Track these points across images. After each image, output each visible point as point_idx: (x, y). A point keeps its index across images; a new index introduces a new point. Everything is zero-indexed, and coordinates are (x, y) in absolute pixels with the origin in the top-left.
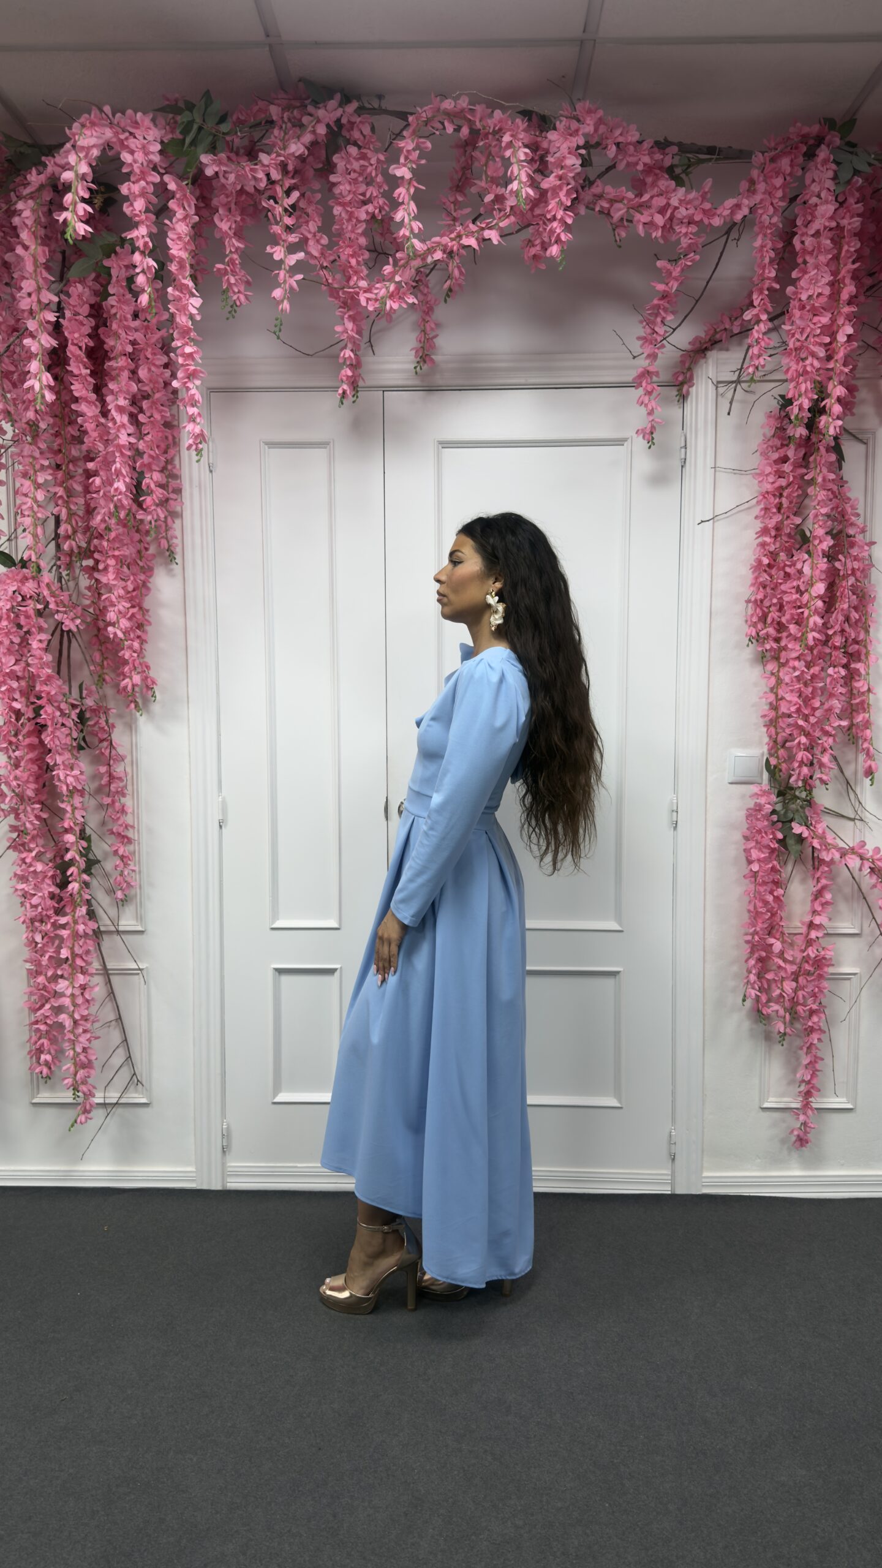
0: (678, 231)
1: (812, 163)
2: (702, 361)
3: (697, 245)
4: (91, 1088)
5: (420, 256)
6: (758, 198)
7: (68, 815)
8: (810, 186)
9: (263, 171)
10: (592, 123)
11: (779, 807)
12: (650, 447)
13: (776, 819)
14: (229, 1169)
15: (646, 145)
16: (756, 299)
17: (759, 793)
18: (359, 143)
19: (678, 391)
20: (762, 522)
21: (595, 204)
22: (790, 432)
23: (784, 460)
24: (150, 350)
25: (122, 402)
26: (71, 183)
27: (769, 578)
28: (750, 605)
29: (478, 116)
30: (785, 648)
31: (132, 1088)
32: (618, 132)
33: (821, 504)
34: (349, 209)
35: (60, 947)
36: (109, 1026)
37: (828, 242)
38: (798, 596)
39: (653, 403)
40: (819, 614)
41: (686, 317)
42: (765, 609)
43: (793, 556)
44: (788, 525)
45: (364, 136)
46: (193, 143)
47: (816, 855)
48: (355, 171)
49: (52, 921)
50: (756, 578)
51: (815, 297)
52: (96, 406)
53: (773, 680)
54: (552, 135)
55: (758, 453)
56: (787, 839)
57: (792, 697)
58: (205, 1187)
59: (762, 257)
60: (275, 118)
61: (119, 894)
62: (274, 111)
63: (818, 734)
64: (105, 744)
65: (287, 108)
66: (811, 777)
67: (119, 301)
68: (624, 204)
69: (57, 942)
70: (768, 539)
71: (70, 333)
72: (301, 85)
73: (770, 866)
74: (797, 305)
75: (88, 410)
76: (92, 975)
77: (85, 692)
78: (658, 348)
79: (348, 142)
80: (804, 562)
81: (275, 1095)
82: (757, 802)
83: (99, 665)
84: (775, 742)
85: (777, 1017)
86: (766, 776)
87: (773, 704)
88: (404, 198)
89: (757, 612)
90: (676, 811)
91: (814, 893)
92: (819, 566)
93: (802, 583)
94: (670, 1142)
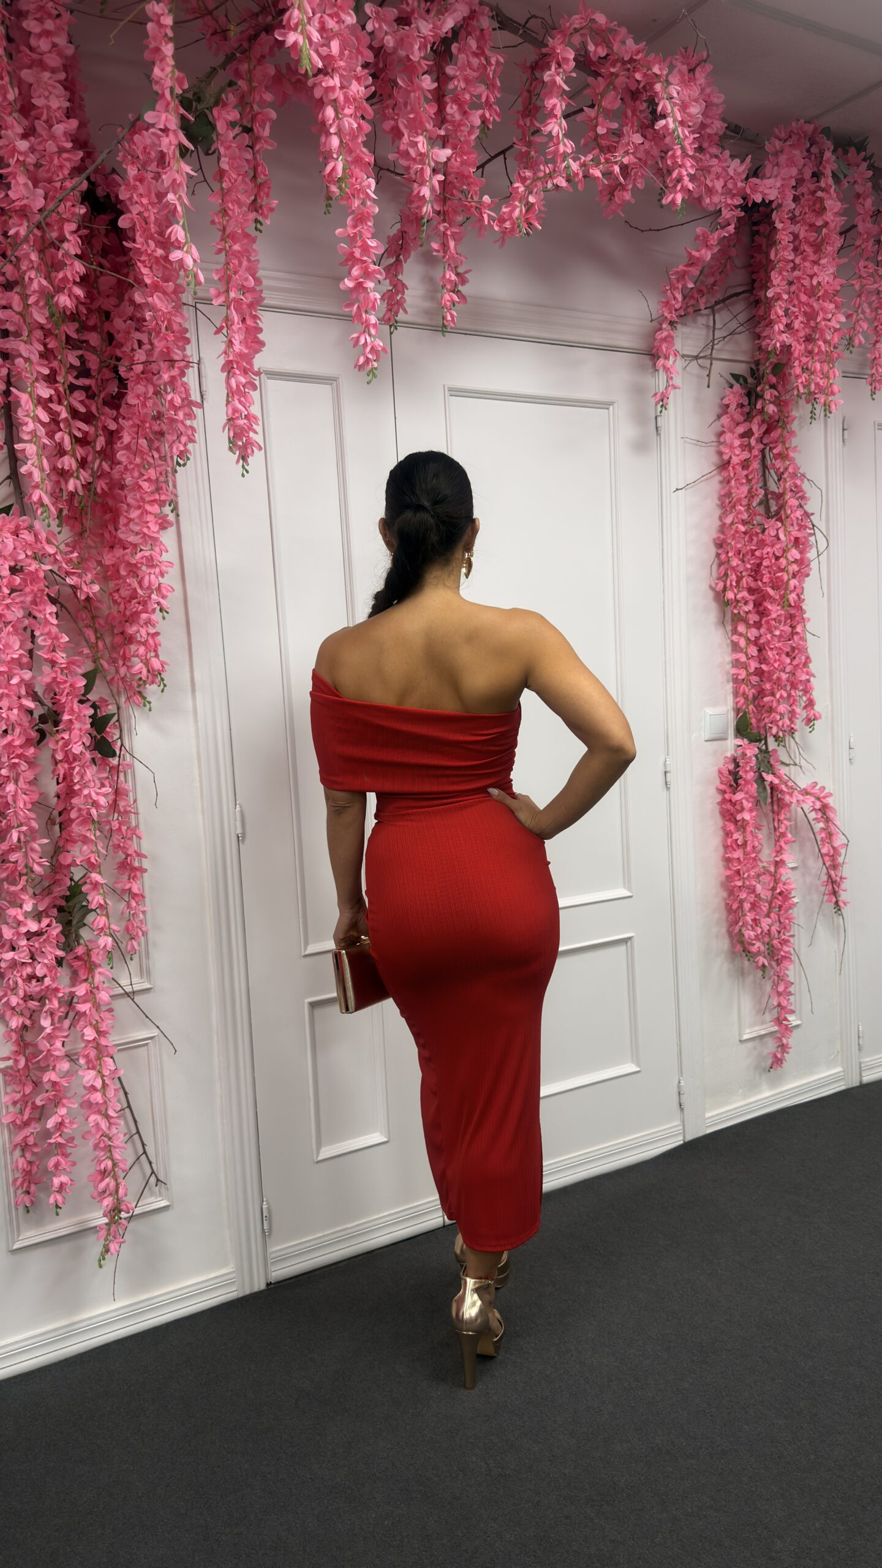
14: (274, 1255)
23: (748, 434)
31: (149, 1191)
33: (791, 476)
34: (463, 110)
42: (739, 574)
53: (743, 641)
63: (788, 688)
70: (740, 508)
73: (755, 813)
81: (318, 1152)
82: (744, 755)
83: (93, 647)
84: (746, 699)
85: (759, 953)
86: (731, 731)
87: (745, 663)
88: (558, 112)
89: (734, 577)
90: (670, 772)
91: (778, 834)
92: (793, 533)
93: (777, 549)
94: (679, 1093)
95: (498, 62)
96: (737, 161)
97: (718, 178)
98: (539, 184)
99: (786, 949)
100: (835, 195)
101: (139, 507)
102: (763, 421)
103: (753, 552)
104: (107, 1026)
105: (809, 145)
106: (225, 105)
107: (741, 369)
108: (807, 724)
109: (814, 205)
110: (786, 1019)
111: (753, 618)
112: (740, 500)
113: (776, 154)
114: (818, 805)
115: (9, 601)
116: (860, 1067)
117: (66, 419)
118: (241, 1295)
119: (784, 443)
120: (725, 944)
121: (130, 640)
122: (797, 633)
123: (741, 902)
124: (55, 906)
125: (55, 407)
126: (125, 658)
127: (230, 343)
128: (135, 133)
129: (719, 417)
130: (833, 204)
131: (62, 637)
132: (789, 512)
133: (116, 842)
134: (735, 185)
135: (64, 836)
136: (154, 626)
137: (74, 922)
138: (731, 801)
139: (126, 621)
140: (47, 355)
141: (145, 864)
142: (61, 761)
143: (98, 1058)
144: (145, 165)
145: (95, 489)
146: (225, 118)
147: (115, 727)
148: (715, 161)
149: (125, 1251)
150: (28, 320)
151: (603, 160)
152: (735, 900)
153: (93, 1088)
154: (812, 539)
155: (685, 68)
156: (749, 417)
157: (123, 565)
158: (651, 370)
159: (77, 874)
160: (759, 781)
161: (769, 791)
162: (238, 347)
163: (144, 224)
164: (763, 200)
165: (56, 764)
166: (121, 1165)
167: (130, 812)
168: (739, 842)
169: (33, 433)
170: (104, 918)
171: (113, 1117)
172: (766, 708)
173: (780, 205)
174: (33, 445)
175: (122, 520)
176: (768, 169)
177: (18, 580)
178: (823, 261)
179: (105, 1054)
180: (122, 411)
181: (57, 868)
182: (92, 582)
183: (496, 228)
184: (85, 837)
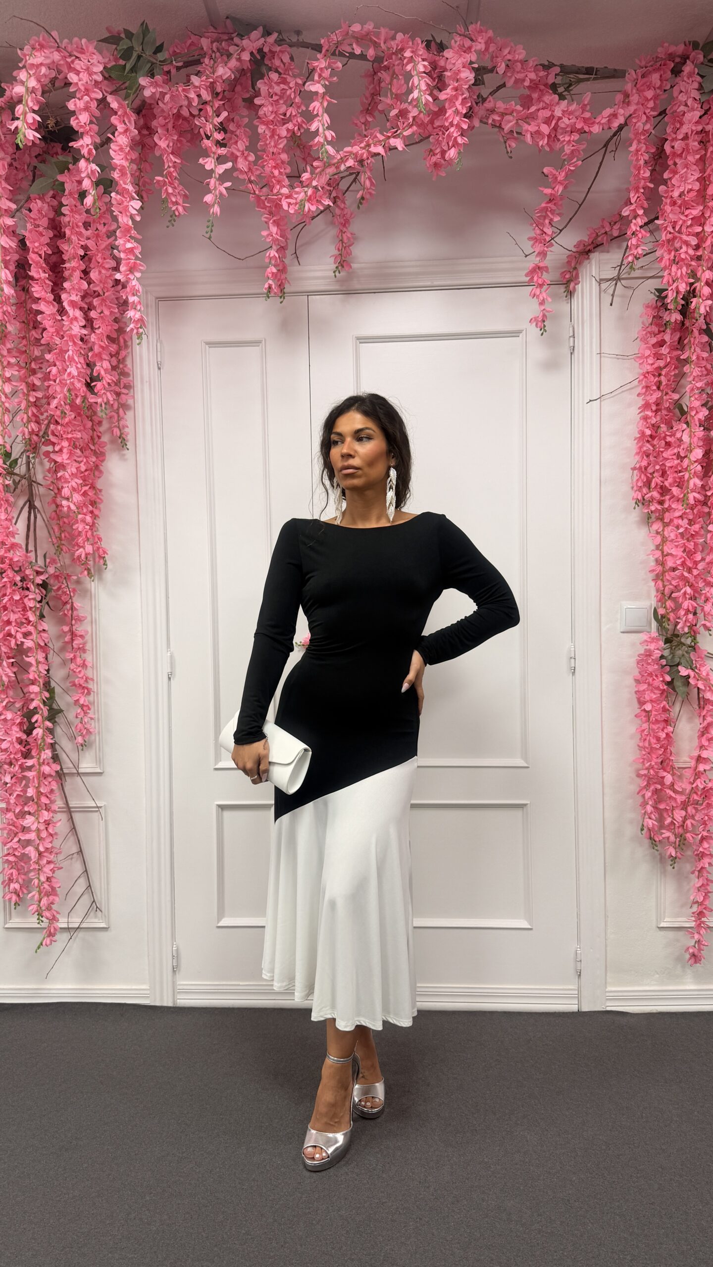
0: (562, 140)
1: (678, 78)
2: (586, 262)
3: (579, 151)
4: (55, 914)
5: (334, 165)
6: (632, 108)
7: (33, 669)
8: (677, 97)
9: (195, 92)
10: (483, 41)
11: (666, 653)
12: (542, 334)
13: (665, 663)
14: (179, 987)
15: (531, 63)
16: (633, 197)
17: (649, 640)
18: (280, 70)
19: (566, 287)
20: (643, 400)
21: (489, 117)
22: (666, 317)
23: (661, 343)
24: (100, 255)
25: (75, 297)
26: (22, 96)
27: (652, 448)
28: (635, 472)
29: (383, 38)
30: (669, 509)
31: (92, 914)
32: (506, 51)
33: (696, 379)
34: (272, 127)
35: (27, 786)
36: (72, 858)
37: (696, 143)
38: (679, 461)
39: (544, 295)
40: (697, 477)
41: (571, 219)
42: (649, 475)
43: (672, 428)
44: (667, 401)
45: (284, 64)
46: (134, 69)
47: (701, 696)
48: (276, 94)
49: (19, 763)
50: (641, 448)
51: (686, 193)
52: (54, 306)
53: (659, 539)
54: (448, 53)
55: (639, 339)
56: (675, 681)
57: (678, 552)
58: (158, 1004)
59: (638, 160)
60: (205, 49)
61: (80, 740)
62: (205, 43)
63: (701, 584)
64: (68, 606)
65: (218, 40)
66: (696, 625)
67: (72, 211)
68: (513, 116)
69: (24, 782)
70: (649, 413)
71: (30, 242)
72: (228, 21)
73: (662, 706)
74: (668, 201)
75: (47, 309)
76: (55, 812)
77: (48, 560)
78: (547, 247)
79: (270, 69)
80: (683, 431)
81: (219, 920)
84: (664, 593)
85: (668, 843)
86: (654, 625)
89: (642, 478)
90: (573, 657)
91: (700, 730)
92: (695, 434)
94: (577, 960)
97: (547, 121)
99: (706, 845)
103: (662, 452)
110: (702, 916)
132: (693, 414)
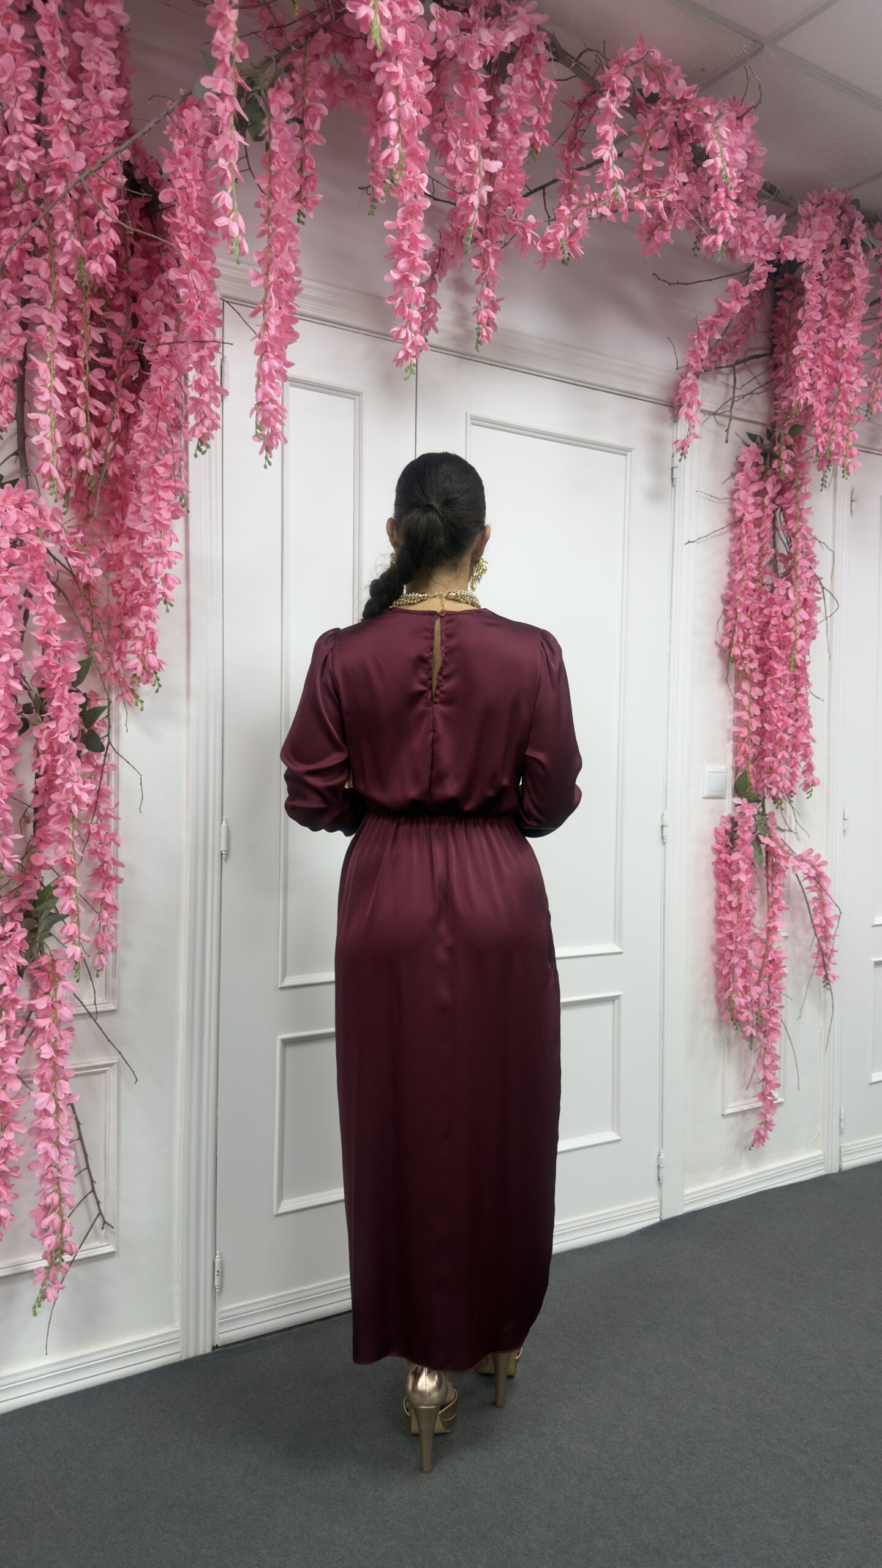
0: (756, 255)
12: (680, 460)
14: (220, 1316)
31: (95, 1234)
38: (781, 620)
53: (746, 699)
70: (751, 565)
80: (787, 589)
81: (279, 1205)
82: (742, 814)
83: (89, 637)
84: (747, 758)
85: (747, 1022)
86: (729, 790)
87: (747, 721)
88: (610, 138)
89: (741, 633)
90: (666, 826)
91: (771, 900)
92: (802, 594)
93: (786, 609)
94: (659, 1166)
95: (551, 88)
96: (773, 217)
97: (753, 231)
98: (584, 210)
99: (774, 1020)
100: (863, 263)
101: (152, 492)
102: (779, 481)
103: (761, 610)
104: (66, 1045)
105: (839, 212)
106: (280, 88)
107: (756, 430)
108: (805, 790)
109: (841, 271)
110: (771, 1095)
111: (758, 677)
112: (750, 558)
113: (808, 218)
114: (813, 873)
115: (6, 574)
116: (840, 1152)
117: (83, 396)
118: (184, 1358)
119: (797, 503)
120: (710, 1010)
121: (128, 634)
122: (801, 695)
123: (732, 968)
124: (21, 910)
125: (74, 381)
126: (121, 653)
127: (266, 326)
128: (185, 107)
129: (733, 475)
130: (862, 271)
131: (58, 619)
132: (799, 572)
133: (93, 847)
134: (770, 239)
135: (38, 834)
136: (154, 620)
137: (40, 930)
138: (726, 861)
139: (125, 614)
140: (70, 327)
141: (121, 873)
142: (44, 752)
143: (53, 1080)
144: (192, 141)
145: (107, 471)
146: (279, 104)
147: (104, 725)
148: (752, 214)
149: (63, 1300)
150: (54, 288)
151: (648, 195)
152: (725, 965)
153: (45, 1112)
154: (820, 603)
155: (733, 115)
156: (763, 477)
157: (128, 554)
158: (670, 422)
159: (48, 878)
160: (756, 843)
161: (764, 855)
162: (272, 331)
163: (186, 200)
164: (795, 259)
165: (38, 755)
166: (68, 1200)
167: (111, 817)
168: (734, 905)
169: (48, 403)
170: (74, 925)
171: (63, 1146)
172: (765, 769)
173: (810, 268)
174: (47, 416)
175: (131, 508)
176: (801, 228)
177: (17, 553)
178: (849, 325)
179: (62, 1076)
180: (142, 394)
181: (28, 869)
182: (95, 566)
183: (539, 249)
184: (63, 835)
